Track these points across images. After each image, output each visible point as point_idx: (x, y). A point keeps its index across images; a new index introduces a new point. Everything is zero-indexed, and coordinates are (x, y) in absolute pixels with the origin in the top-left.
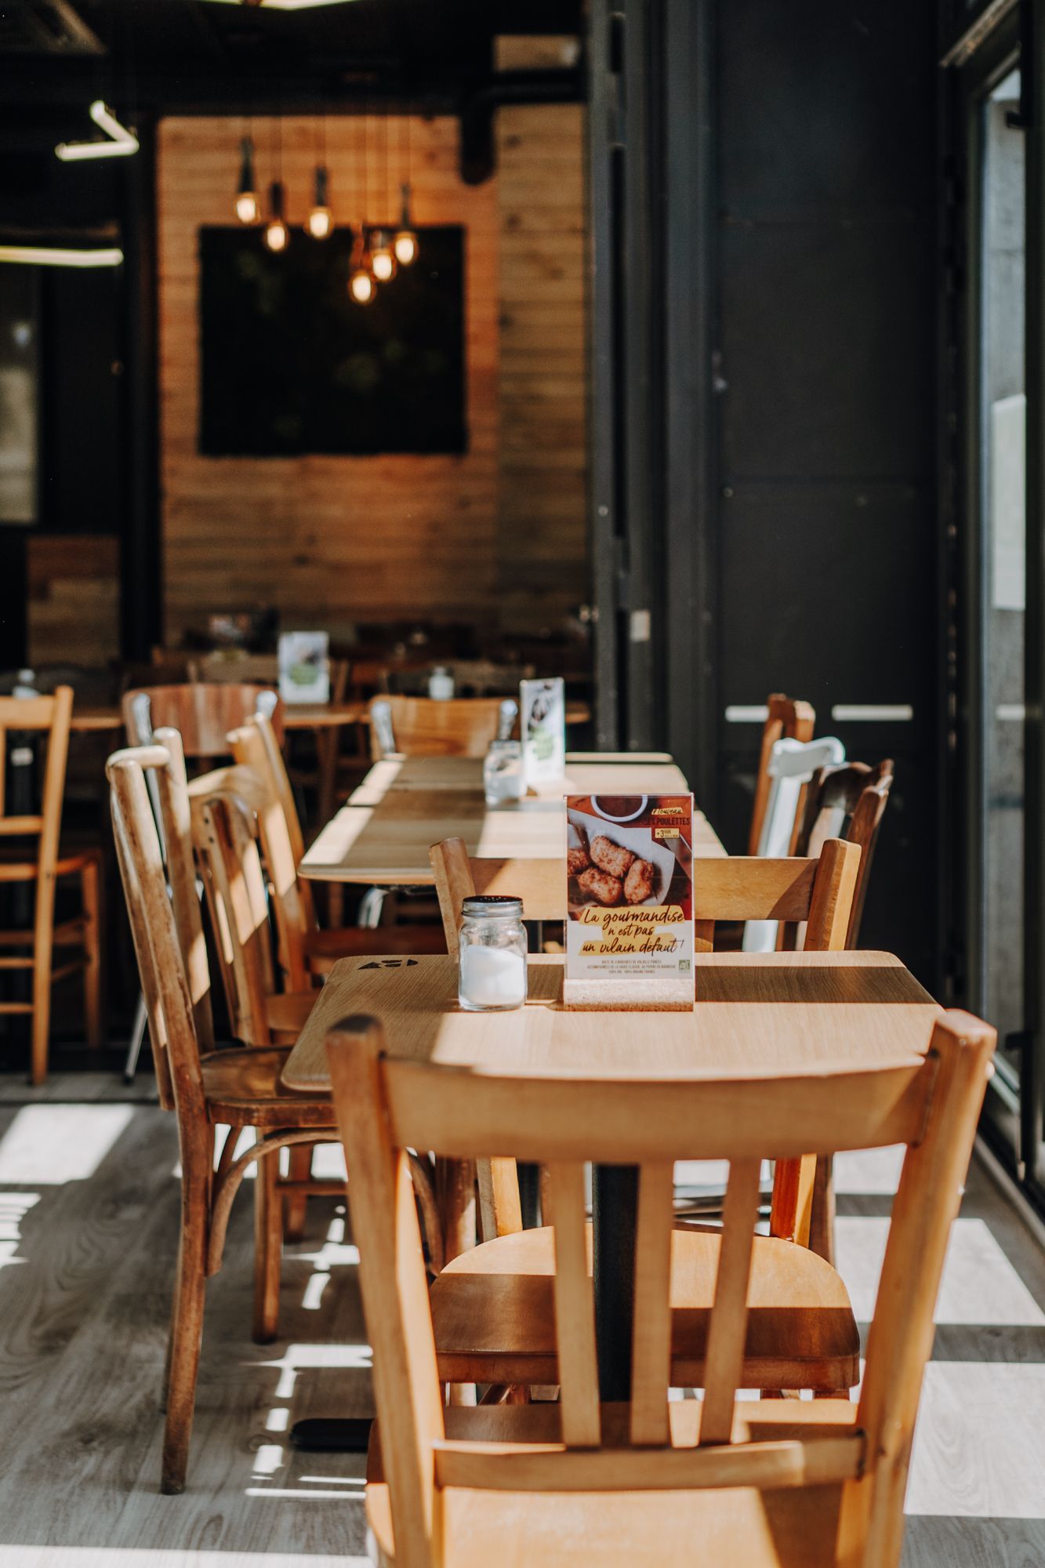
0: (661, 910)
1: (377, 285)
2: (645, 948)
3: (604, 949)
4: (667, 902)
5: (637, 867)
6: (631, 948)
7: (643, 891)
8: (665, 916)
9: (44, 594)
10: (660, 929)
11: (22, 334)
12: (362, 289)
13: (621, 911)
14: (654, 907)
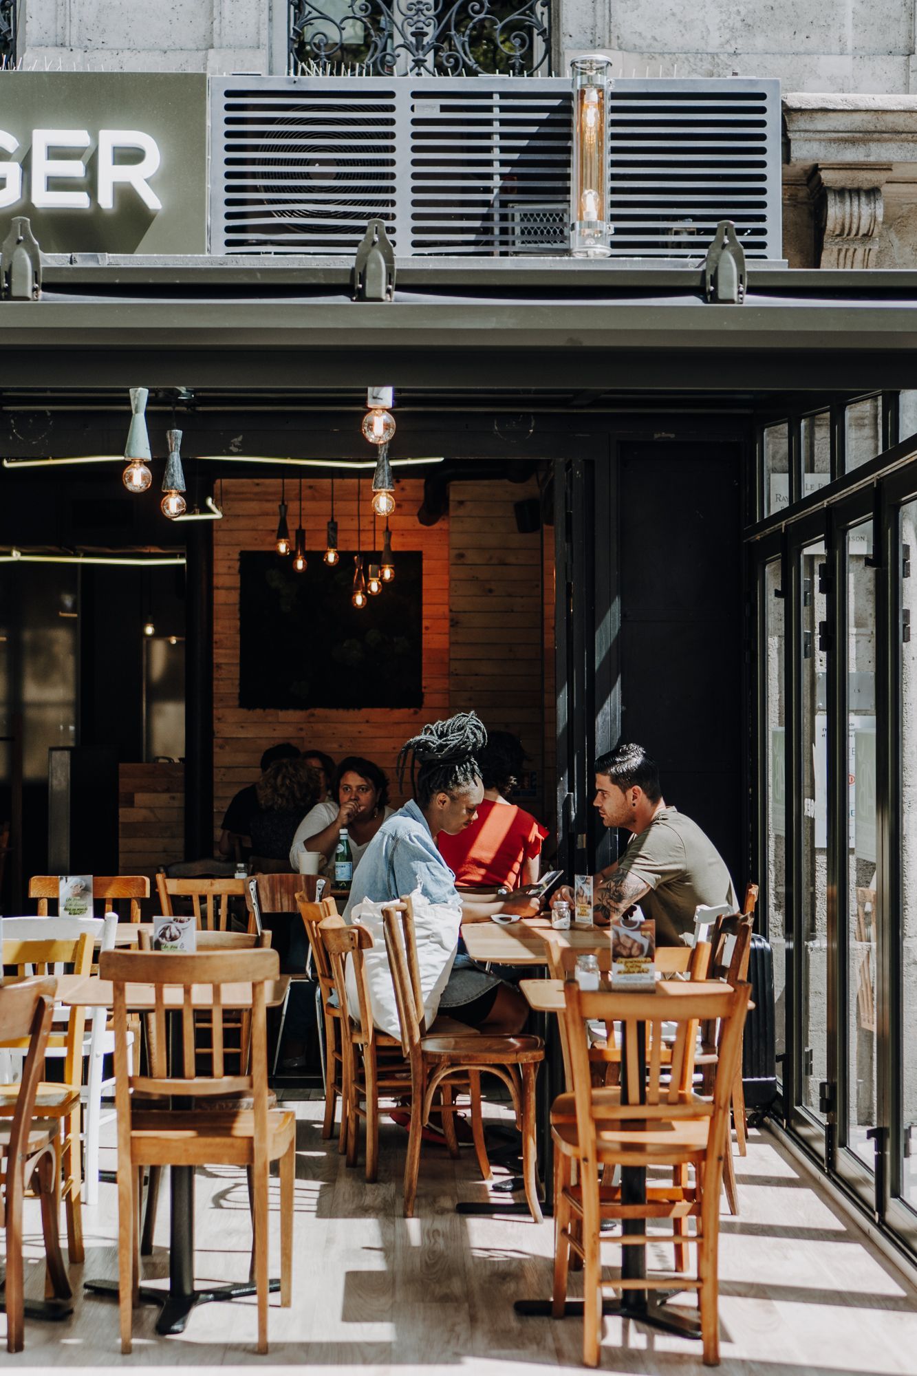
0: (643, 959)
1: (369, 598)
2: (639, 972)
3: (625, 972)
4: (646, 956)
5: (636, 945)
6: (634, 972)
7: (637, 953)
8: (645, 962)
9: (130, 803)
10: (644, 966)
11: (68, 601)
12: (359, 600)
13: (630, 960)
14: (642, 959)
